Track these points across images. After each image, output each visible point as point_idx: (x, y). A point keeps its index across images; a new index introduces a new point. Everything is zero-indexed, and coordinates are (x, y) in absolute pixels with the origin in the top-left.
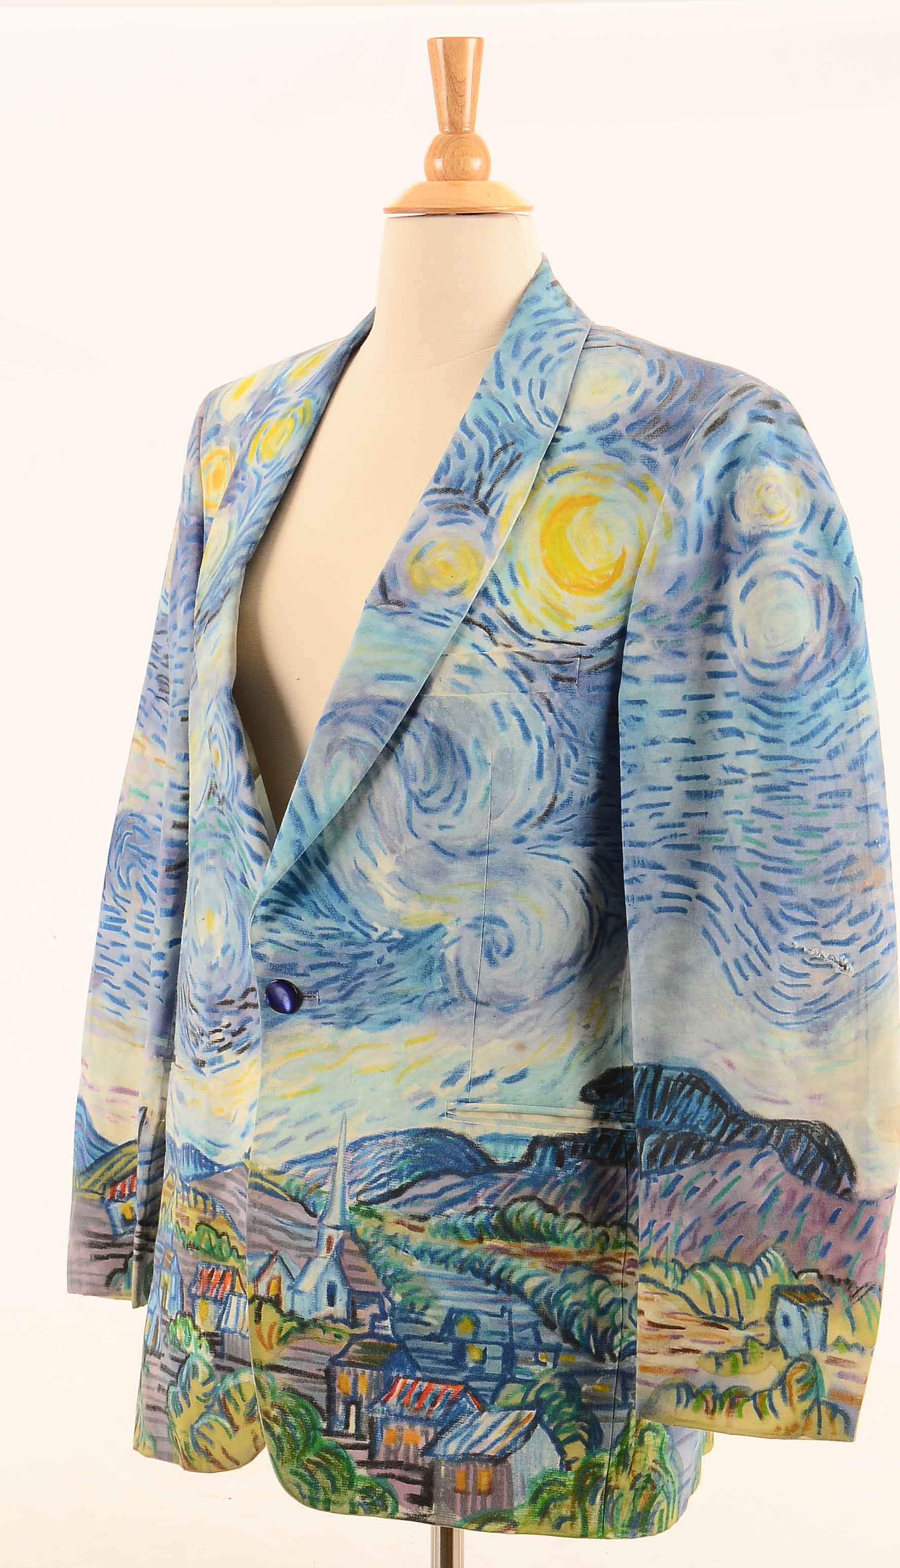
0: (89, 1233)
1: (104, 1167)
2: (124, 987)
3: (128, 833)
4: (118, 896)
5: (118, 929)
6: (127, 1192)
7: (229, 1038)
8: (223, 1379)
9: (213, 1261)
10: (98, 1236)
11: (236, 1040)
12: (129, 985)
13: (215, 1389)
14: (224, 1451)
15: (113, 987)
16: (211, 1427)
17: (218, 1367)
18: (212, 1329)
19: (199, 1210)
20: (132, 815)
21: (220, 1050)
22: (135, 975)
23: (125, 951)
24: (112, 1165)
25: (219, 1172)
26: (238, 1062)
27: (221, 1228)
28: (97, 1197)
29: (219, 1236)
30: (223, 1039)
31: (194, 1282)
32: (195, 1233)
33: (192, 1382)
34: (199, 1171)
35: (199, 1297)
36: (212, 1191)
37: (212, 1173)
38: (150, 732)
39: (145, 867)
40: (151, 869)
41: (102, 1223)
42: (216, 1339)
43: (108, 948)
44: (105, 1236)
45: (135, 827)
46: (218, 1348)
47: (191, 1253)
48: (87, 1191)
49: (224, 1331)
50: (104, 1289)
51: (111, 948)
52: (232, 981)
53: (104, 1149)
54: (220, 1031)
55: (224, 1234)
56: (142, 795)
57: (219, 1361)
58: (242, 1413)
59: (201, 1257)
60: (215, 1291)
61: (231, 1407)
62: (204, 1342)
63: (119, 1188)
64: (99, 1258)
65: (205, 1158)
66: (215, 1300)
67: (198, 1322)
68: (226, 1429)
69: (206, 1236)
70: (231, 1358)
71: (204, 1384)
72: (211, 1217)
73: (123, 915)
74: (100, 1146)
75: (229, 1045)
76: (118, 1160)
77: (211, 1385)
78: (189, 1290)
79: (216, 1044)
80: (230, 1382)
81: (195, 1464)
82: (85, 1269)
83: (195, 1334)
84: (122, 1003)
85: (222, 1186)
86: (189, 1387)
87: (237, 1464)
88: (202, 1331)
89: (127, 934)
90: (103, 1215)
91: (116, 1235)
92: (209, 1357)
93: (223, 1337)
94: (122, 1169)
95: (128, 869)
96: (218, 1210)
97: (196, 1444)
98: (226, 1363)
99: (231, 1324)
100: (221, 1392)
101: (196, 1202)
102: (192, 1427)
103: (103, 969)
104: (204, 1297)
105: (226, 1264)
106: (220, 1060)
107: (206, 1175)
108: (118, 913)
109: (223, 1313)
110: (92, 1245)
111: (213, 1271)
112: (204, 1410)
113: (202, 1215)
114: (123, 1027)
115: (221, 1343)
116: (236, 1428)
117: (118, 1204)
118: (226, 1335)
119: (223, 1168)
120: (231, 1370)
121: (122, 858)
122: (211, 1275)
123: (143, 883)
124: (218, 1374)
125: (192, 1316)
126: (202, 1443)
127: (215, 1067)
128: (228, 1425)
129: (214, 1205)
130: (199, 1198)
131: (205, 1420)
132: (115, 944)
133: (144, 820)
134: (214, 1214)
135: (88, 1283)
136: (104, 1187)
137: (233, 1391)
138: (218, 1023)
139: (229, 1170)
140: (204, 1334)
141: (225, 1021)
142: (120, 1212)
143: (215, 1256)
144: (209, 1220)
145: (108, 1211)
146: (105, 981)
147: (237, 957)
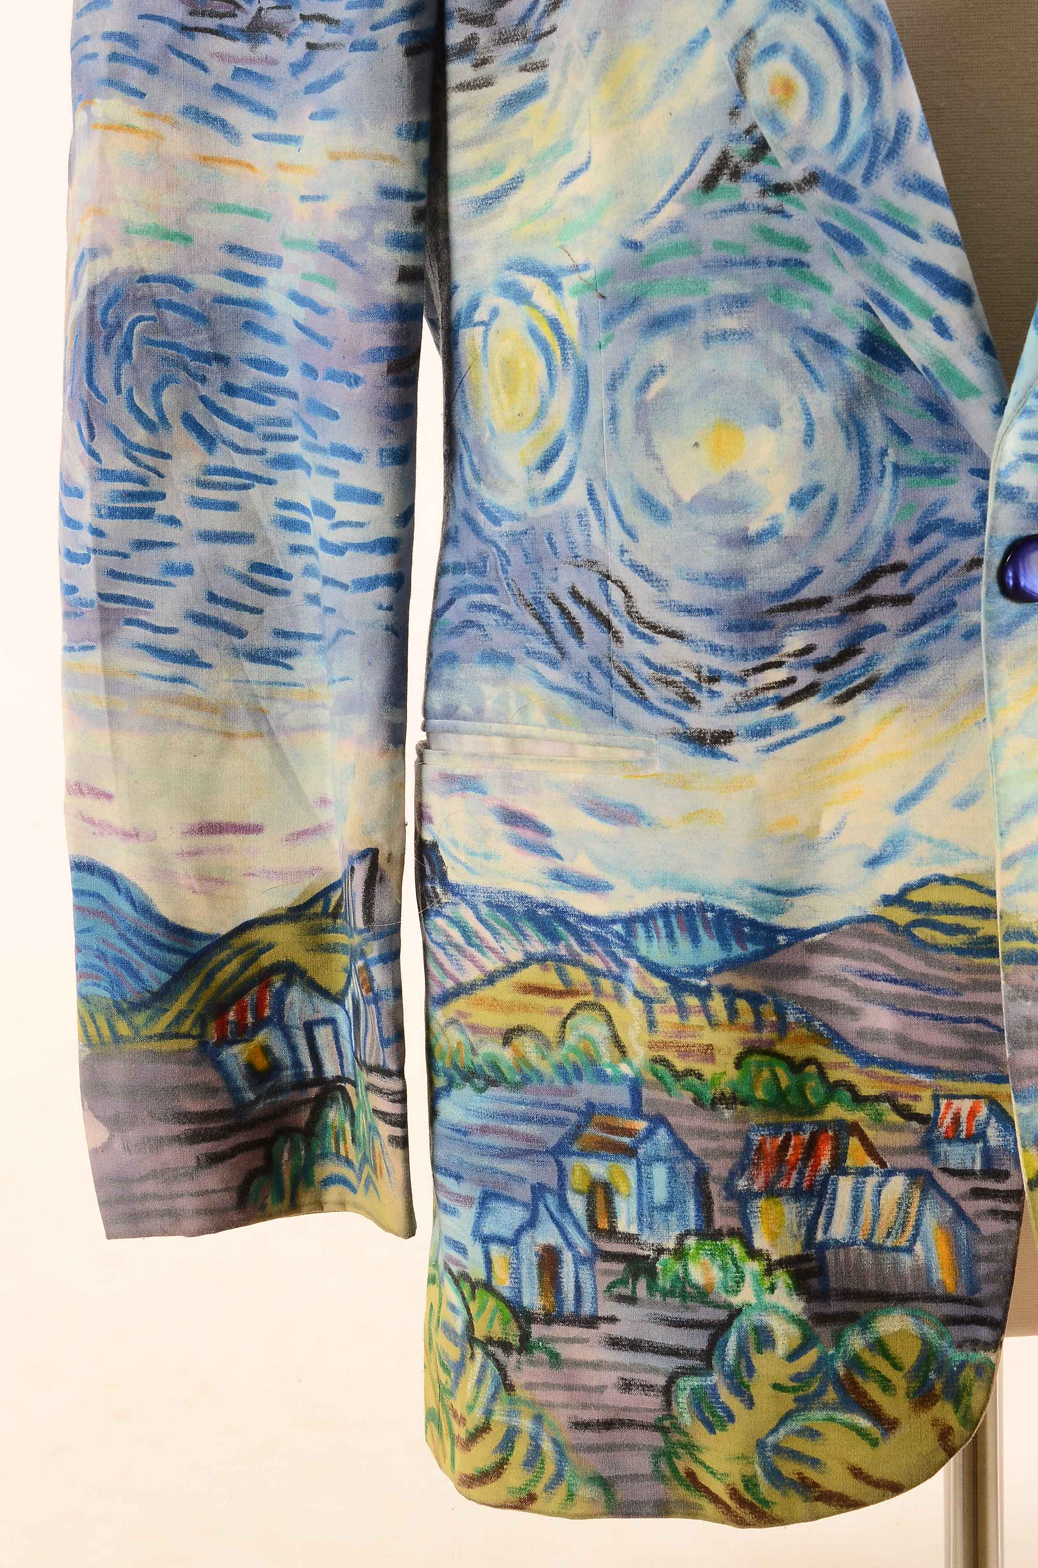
0: (183, 1117)
1: (194, 986)
2: (189, 628)
3: (140, 319)
4: (138, 448)
5: (146, 514)
6: (250, 1019)
7: (805, 677)
8: (837, 1340)
9: (785, 1118)
10: (205, 1116)
11: (828, 677)
12: (200, 619)
13: (822, 1362)
14: (857, 1473)
15: (157, 629)
16: (812, 1434)
17: (820, 1319)
18: (794, 1249)
19: (746, 1028)
20: (145, 279)
21: (783, 703)
22: (212, 598)
23: (175, 556)
24: (210, 977)
25: (789, 945)
26: (838, 720)
27: (800, 1053)
28: (190, 1043)
29: (796, 1067)
30: (792, 680)
31: (740, 1169)
32: (733, 1074)
33: (759, 1361)
34: (736, 951)
35: (758, 1195)
36: (774, 984)
37: (772, 948)
38: (173, 103)
39: (204, 380)
40: (219, 384)
41: (209, 1091)
42: (806, 1266)
43: (125, 556)
44: (221, 1114)
45: (158, 305)
46: (814, 1283)
47: (727, 1114)
48: (162, 1037)
49: (824, 1246)
50: (234, 1215)
51: (135, 555)
52: (824, 558)
53: (189, 949)
54: (779, 664)
55: (809, 1061)
56: (168, 236)
57: (819, 1308)
58: (901, 1392)
59: (755, 1117)
60: (794, 1175)
61: (872, 1390)
62: (782, 1278)
63: (232, 1016)
64: (214, 1159)
65: (753, 923)
66: (797, 1194)
67: (760, 1241)
68: (861, 1433)
69: (766, 1074)
70: (846, 1295)
71: (793, 1356)
72: (774, 1036)
73: (156, 485)
74: (179, 946)
75: (811, 690)
76: (223, 964)
77: (811, 1357)
78: (729, 1187)
79: (771, 694)
80: (856, 1341)
81: (777, 1511)
82: (186, 1186)
83: (752, 1267)
84: (189, 659)
85: (802, 971)
86: (751, 1370)
87: (895, 1489)
88: (775, 1257)
89: (173, 521)
90: (210, 1076)
91: (242, 1106)
92: (796, 1306)
93: (822, 1259)
94: (234, 977)
95: (157, 390)
96: (791, 1018)
97: (775, 1476)
98: (835, 1307)
99: (840, 1229)
100: (839, 1366)
101: (733, 1013)
102: (761, 1445)
103: (121, 599)
104: (770, 1192)
105: (818, 1118)
106: (785, 723)
107: (756, 956)
108: (143, 481)
109: (817, 1214)
110: (194, 1138)
111: (788, 1138)
112: (793, 1406)
113: (753, 1036)
114: (197, 704)
115: (821, 1271)
116: (888, 1425)
117: (236, 1049)
118: (830, 1255)
119: (797, 935)
120: (852, 1318)
121: (135, 369)
122: (784, 1147)
123: (199, 413)
124: (825, 1332)
125: (745, 1237)
126: (789, 1469)
127: (770, 740)
128: (864, 1423)
129: (780, 1012)
130: (742, 1004)
131: (796, 1424)
132: (142, 545)
133: (186, 286)
134: (782, 1027)
135: (198, 1212)
136: (202, 1021)
137: (867, 1356)
138: (772, 650)
139: (818, 937)
140: (781, 1263)
141: (795, 642)
142: (242, 1059)
143: (791, 1109)
144: (772, 1043)
145: (219, 1066)
146: (129, 622)
147: (843, 507)
